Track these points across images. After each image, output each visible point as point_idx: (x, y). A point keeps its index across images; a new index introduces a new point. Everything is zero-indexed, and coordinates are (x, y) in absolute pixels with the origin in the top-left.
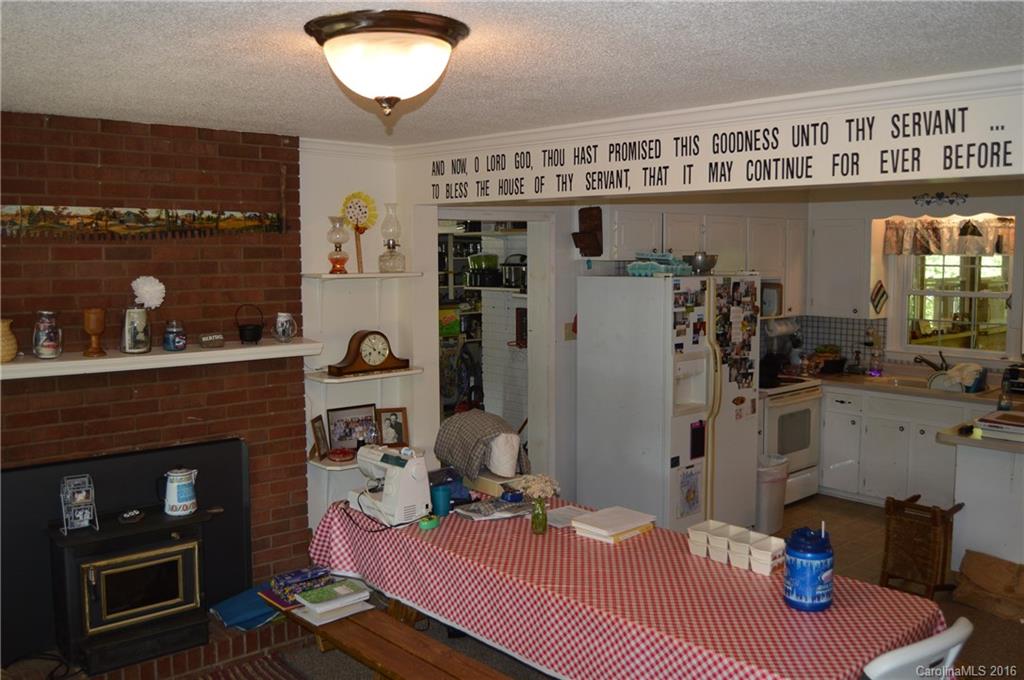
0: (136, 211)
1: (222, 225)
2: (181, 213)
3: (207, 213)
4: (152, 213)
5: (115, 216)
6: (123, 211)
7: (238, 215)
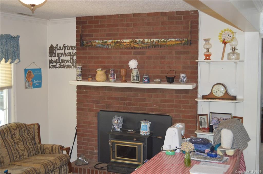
0: (141, 40)
1: (168, 43)
2: (155, 40)
3: (163, 40)
4: (146, 40)
5: (135, 42)
6: (138, 40)
7: (173, 40)
